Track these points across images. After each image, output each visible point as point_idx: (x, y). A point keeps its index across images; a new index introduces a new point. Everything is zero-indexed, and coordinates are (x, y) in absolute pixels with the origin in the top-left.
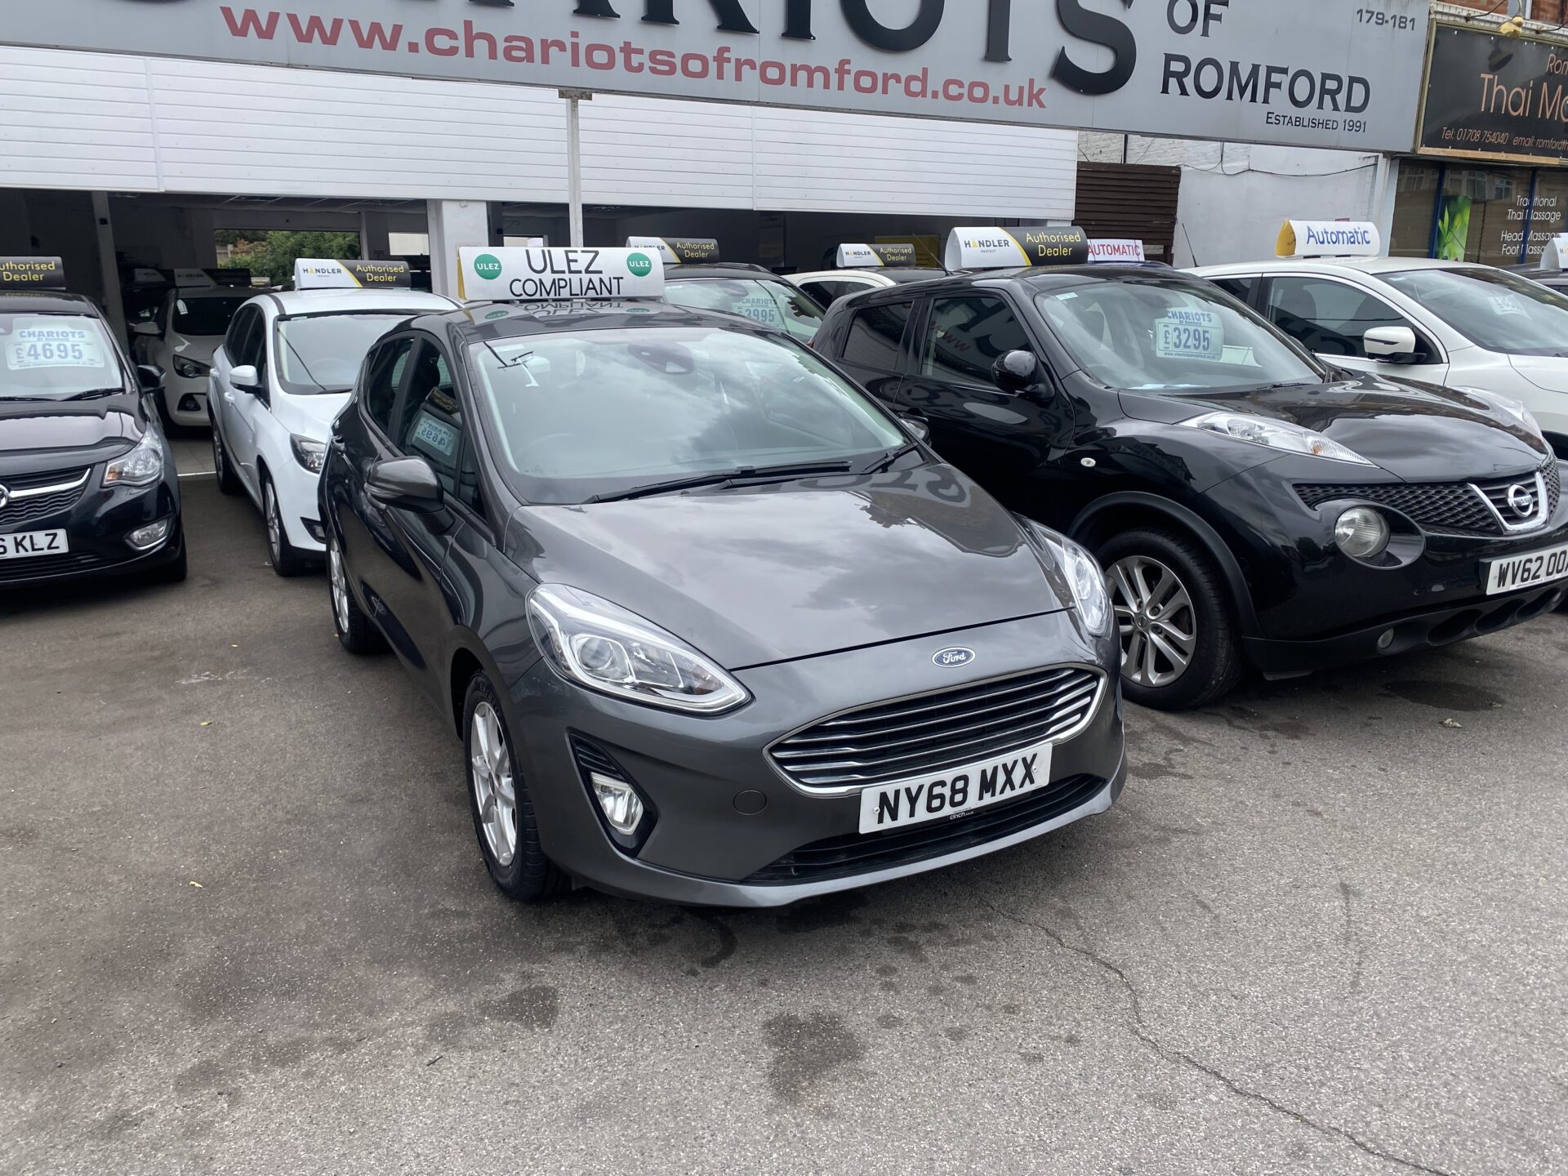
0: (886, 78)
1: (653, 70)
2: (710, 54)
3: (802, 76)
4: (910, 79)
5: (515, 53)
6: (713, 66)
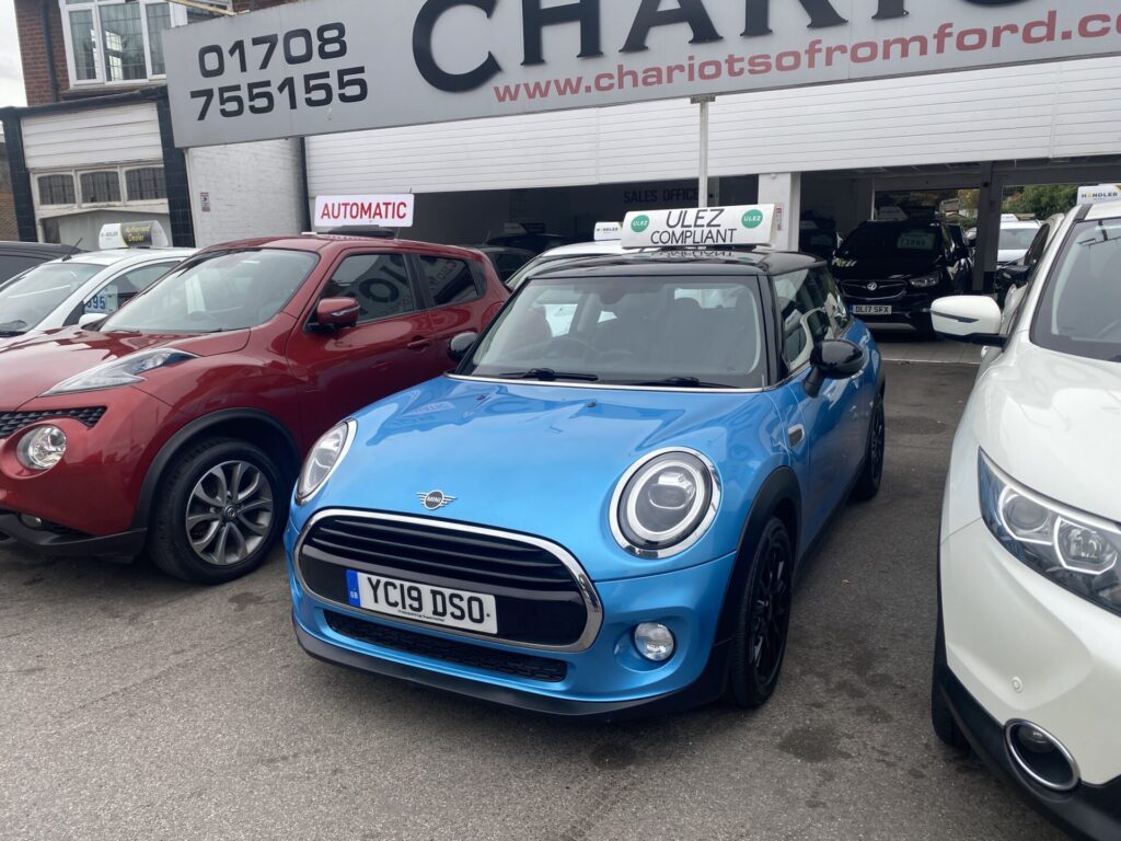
1: (751, 72)
2: (802, 48)
3: (896, 49)
4: (1029, 27)
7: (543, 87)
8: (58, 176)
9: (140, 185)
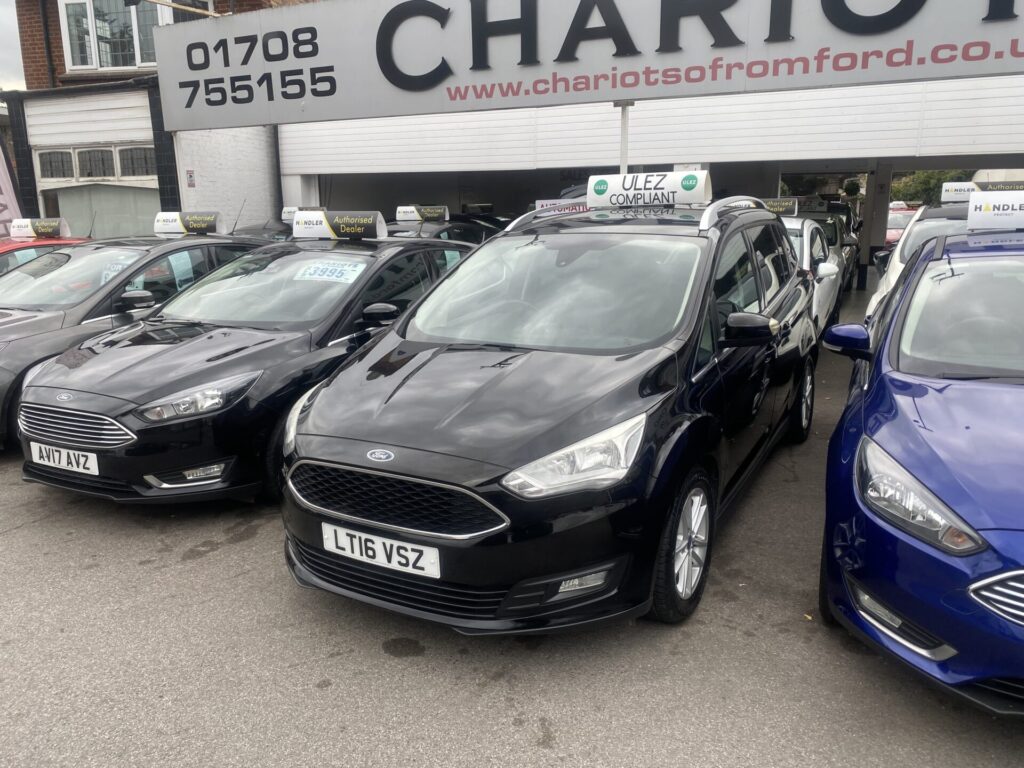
0: (866, 56)
1: (665, 82)
2: (706, 63)
3: (783, 68)
4: (891, 54)
5: (580, 86)
6: (709, 73)
7: (489, 90)
8: (57, 153)
9: (133, 164)
